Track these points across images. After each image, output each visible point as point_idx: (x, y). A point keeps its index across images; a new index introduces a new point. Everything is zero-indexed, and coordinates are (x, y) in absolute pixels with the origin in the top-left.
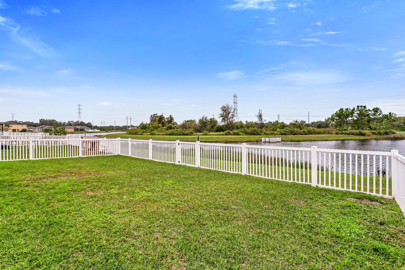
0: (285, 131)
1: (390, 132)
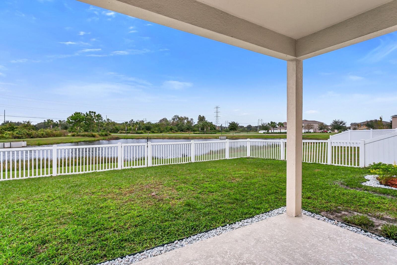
0: (19, 134)
1: (108, 133)
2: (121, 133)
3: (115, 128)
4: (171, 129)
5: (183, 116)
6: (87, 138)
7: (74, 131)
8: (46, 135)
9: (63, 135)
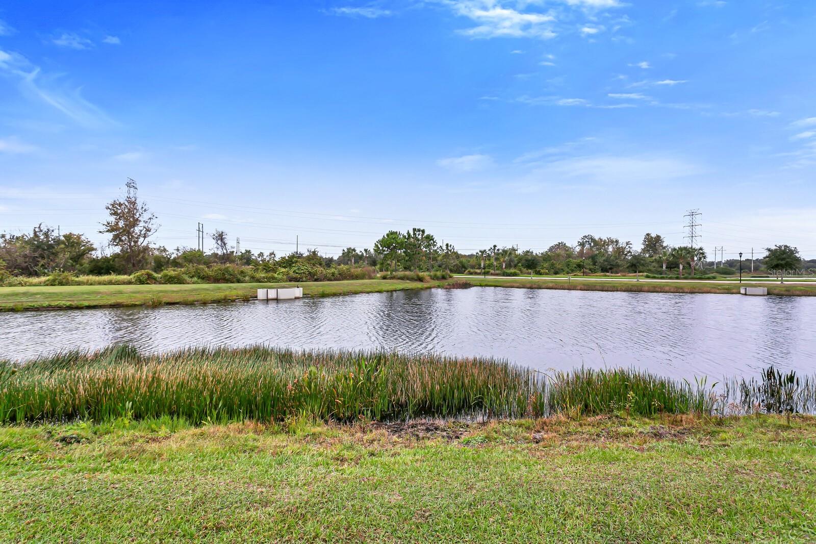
0: (297, 273)
1: (447, 274)
2: (471, 274)
3: (460, 262)
4: (580, 267)
5: (604, 238)
6: (408, 283)
7: (387, 270)
8: (338, 276)
9: (367, 277)
